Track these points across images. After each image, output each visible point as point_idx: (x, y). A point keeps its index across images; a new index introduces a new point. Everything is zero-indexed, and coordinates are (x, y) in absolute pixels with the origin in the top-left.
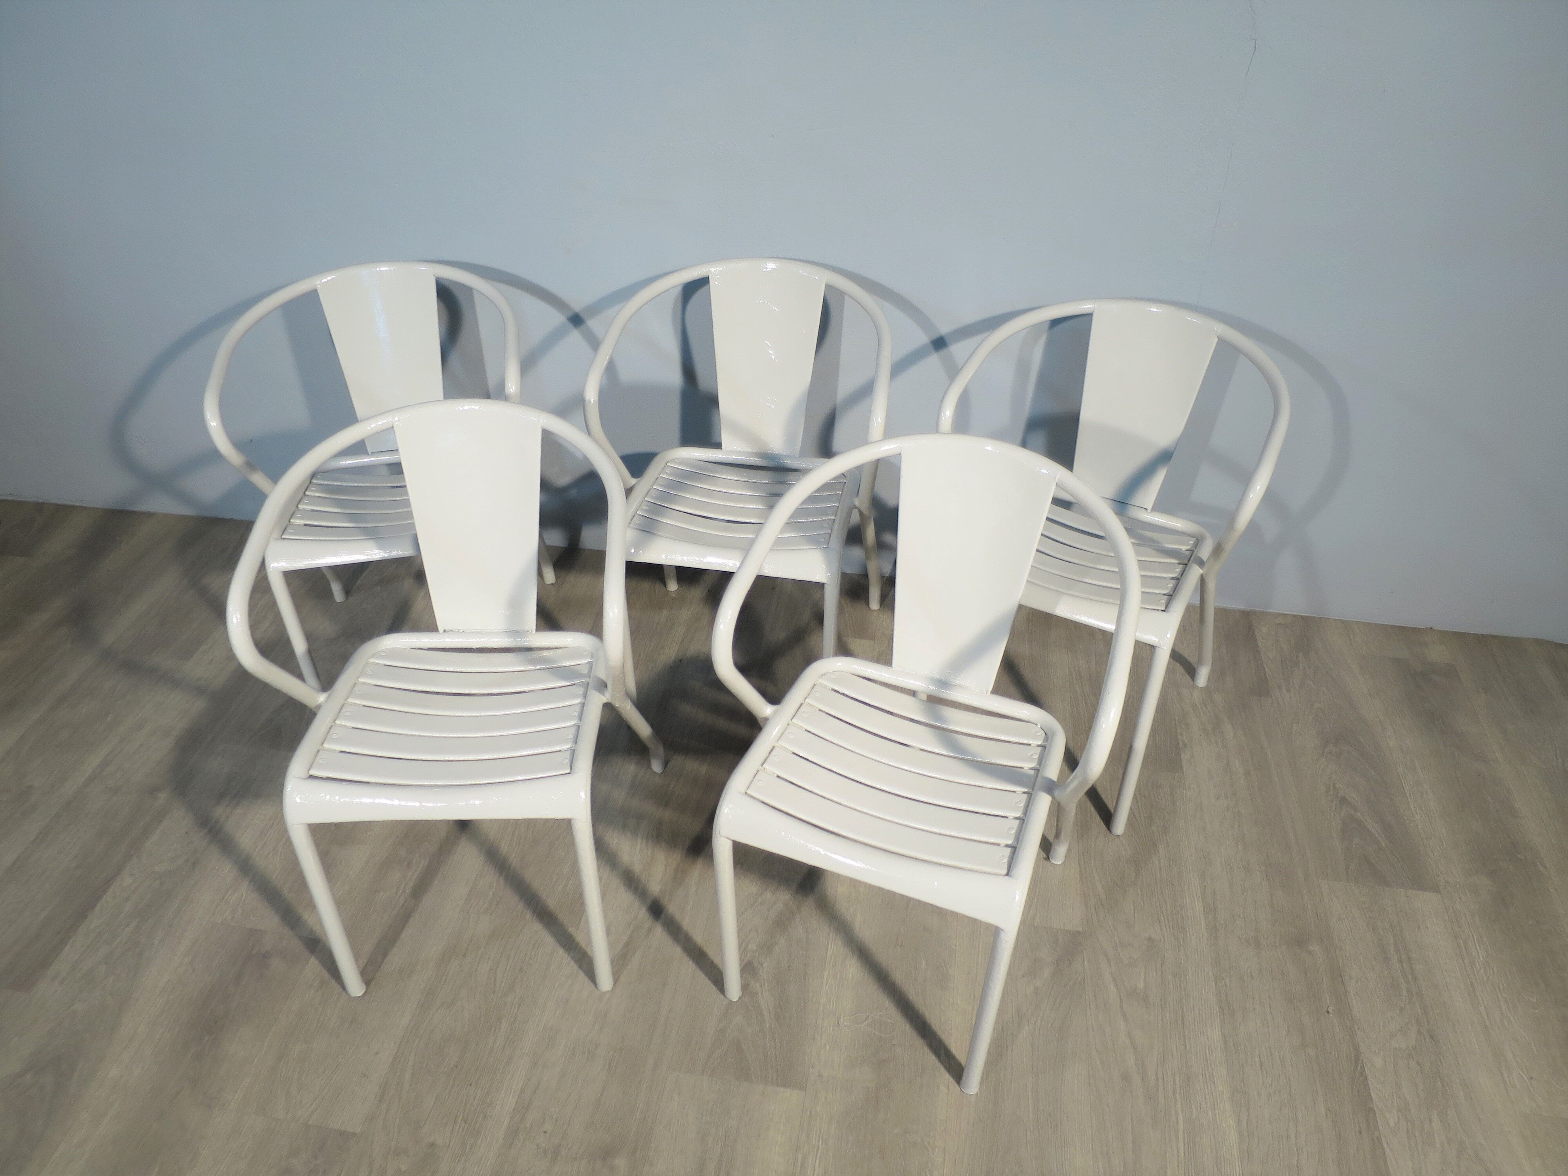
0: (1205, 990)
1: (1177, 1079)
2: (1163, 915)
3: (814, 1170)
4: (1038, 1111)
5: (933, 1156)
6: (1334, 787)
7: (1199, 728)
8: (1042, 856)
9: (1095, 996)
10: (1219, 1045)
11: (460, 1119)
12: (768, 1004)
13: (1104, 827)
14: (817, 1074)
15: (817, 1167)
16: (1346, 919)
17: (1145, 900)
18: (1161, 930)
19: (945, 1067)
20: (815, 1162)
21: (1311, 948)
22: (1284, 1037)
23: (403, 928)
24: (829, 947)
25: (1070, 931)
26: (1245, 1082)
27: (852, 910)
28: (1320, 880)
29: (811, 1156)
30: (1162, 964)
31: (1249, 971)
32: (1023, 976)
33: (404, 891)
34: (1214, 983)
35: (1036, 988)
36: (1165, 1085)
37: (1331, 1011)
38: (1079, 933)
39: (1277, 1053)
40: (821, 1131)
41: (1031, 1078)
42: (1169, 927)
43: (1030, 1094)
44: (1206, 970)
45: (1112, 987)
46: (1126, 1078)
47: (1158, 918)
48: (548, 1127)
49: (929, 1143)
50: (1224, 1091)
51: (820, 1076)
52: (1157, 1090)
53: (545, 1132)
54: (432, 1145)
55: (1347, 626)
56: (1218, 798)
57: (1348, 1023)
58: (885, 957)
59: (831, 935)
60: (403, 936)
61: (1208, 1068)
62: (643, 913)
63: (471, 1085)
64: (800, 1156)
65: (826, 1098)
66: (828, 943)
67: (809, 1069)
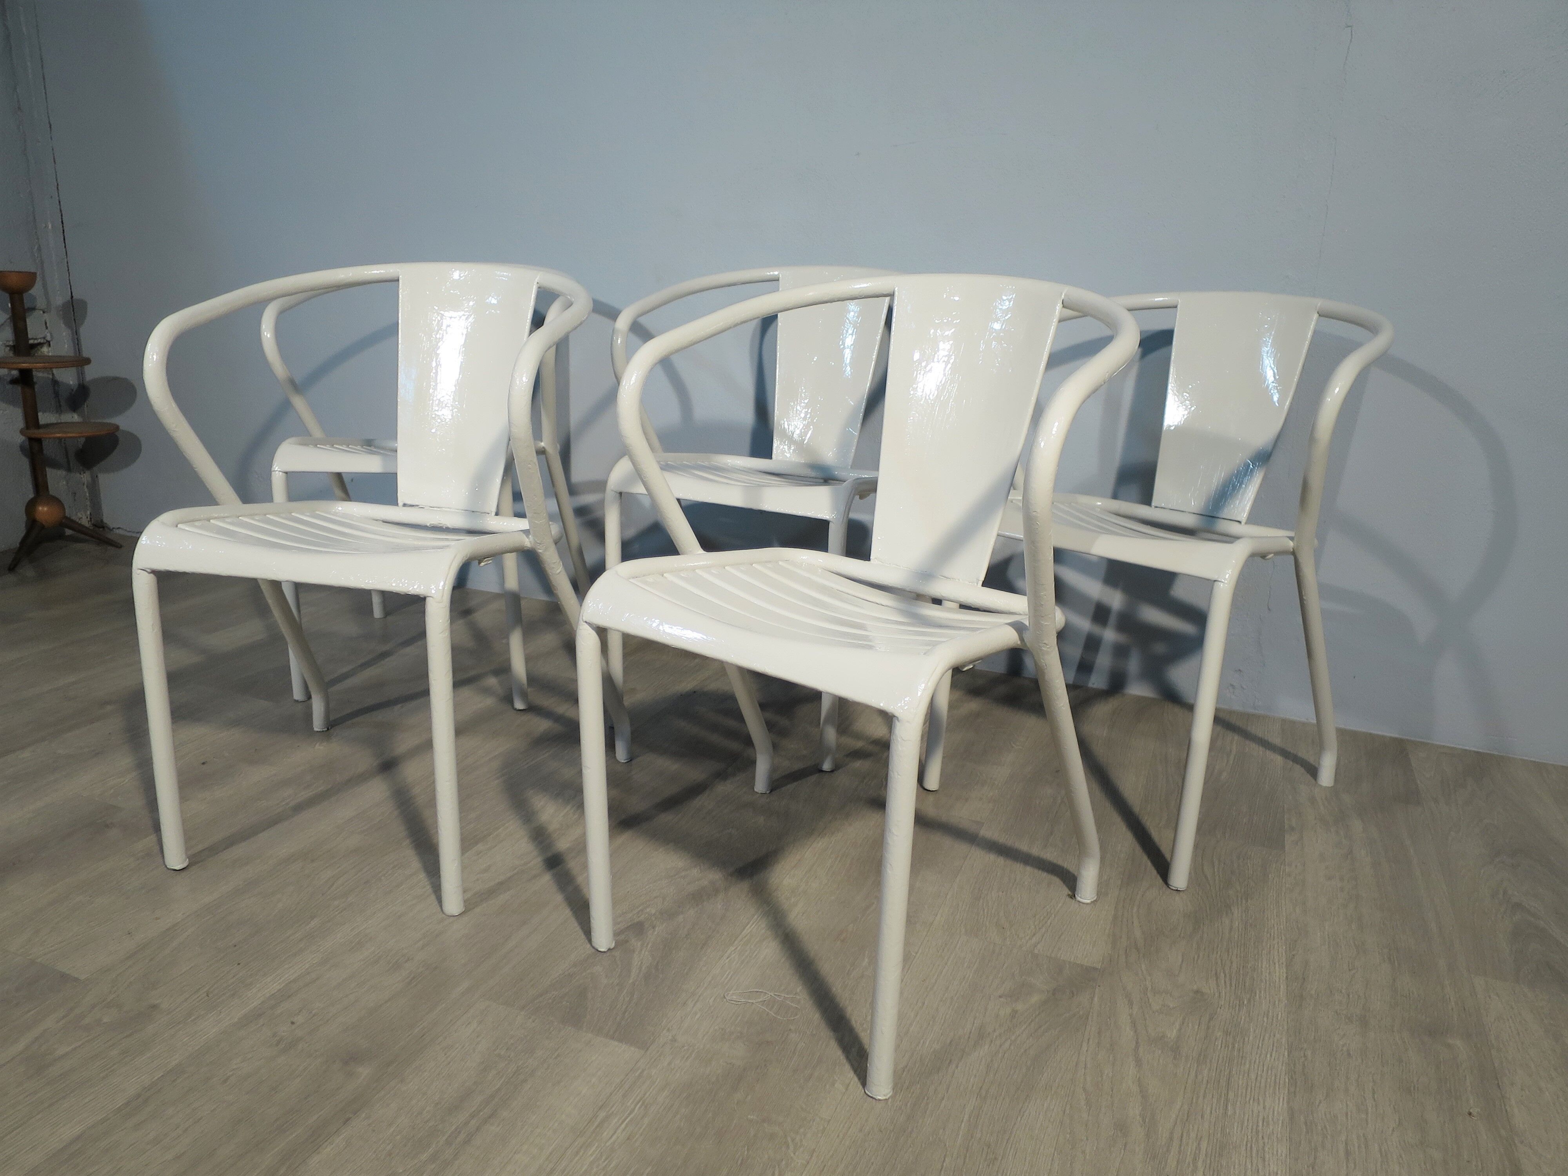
0: (1271, 1056)
1: (1204, 1145)
2: (1224, 972)
3: (615, 1132)
4: (972, 1137)
5: (792, 1155)
6: (1505, 892)
7: (1316, 818)
8: (1066, 893)
9: (1099, 1033)
10: (1281, 1118)
11: (205, 990)
12: (642, 963)
13: (1159, 880)
14: (670, 1037)
15: (619, 1131)
16: (1510, 1020)
17: (1201, 955)
18: (1218, 986)
19: (852, 1066)
20: (621, 1125)
21: (1450, 1041)
22: (1391, 1129)
23: (264, 830)
24: (747, 928)
25: (1082, 966)
26: (1316, 1168)
27: (793, 900)
28: (1473, 976)
29: (617, 1118)
30: (1211, 1019)
31: (1345, 1049)
32: (1000, 997)
33: (287, 804)
34: (1286, 1051)
35: (1015, 1012)
36: (1182, 1148)
37: (1475, 1113)
38: (1095, 969)
39: (1376, 1145)
40: (645, 1094)
41: (975, 1099)
42: (1231, 985)
43: (966, 1117)
44: (1278, 1036)
45: (1128, 1029)
46: (1122, 1128)
47: (1216, 974)
48: (300, 1019)
49: (793, 1140)
50: (1279, 1173)
51: (674, 1040)
52: (1168, 1151)
53: (293, 1023)
54: (154, 1007)
55: (1540, 768)
56: (1330, 878)
57: (1503, 1132)
58: (814, 946)
59: (756, 917)
60: (261, 835)
61: (1257, 1140)
62: (536, 861)
63: (239, 964)
64: (602, 1115)
65: (670, 1064)
66: (748, 923)
67: (663, 1030)
